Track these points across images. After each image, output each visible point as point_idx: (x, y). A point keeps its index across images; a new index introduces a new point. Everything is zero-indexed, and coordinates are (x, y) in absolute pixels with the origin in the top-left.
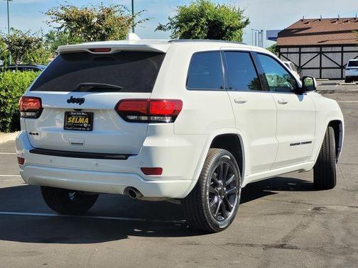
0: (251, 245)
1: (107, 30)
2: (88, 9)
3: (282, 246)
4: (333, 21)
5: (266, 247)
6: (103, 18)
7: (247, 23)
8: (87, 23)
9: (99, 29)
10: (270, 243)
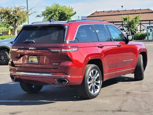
0: (106, 111)
1: (18, 17)
2: (9, 8)
3: (120, 111)
4: (109, 12)
5: (113, 111)
6: (16, 12)
7: (75, 13)
8: (8, 14)
9: (14, 17)
10: (114, 109)
